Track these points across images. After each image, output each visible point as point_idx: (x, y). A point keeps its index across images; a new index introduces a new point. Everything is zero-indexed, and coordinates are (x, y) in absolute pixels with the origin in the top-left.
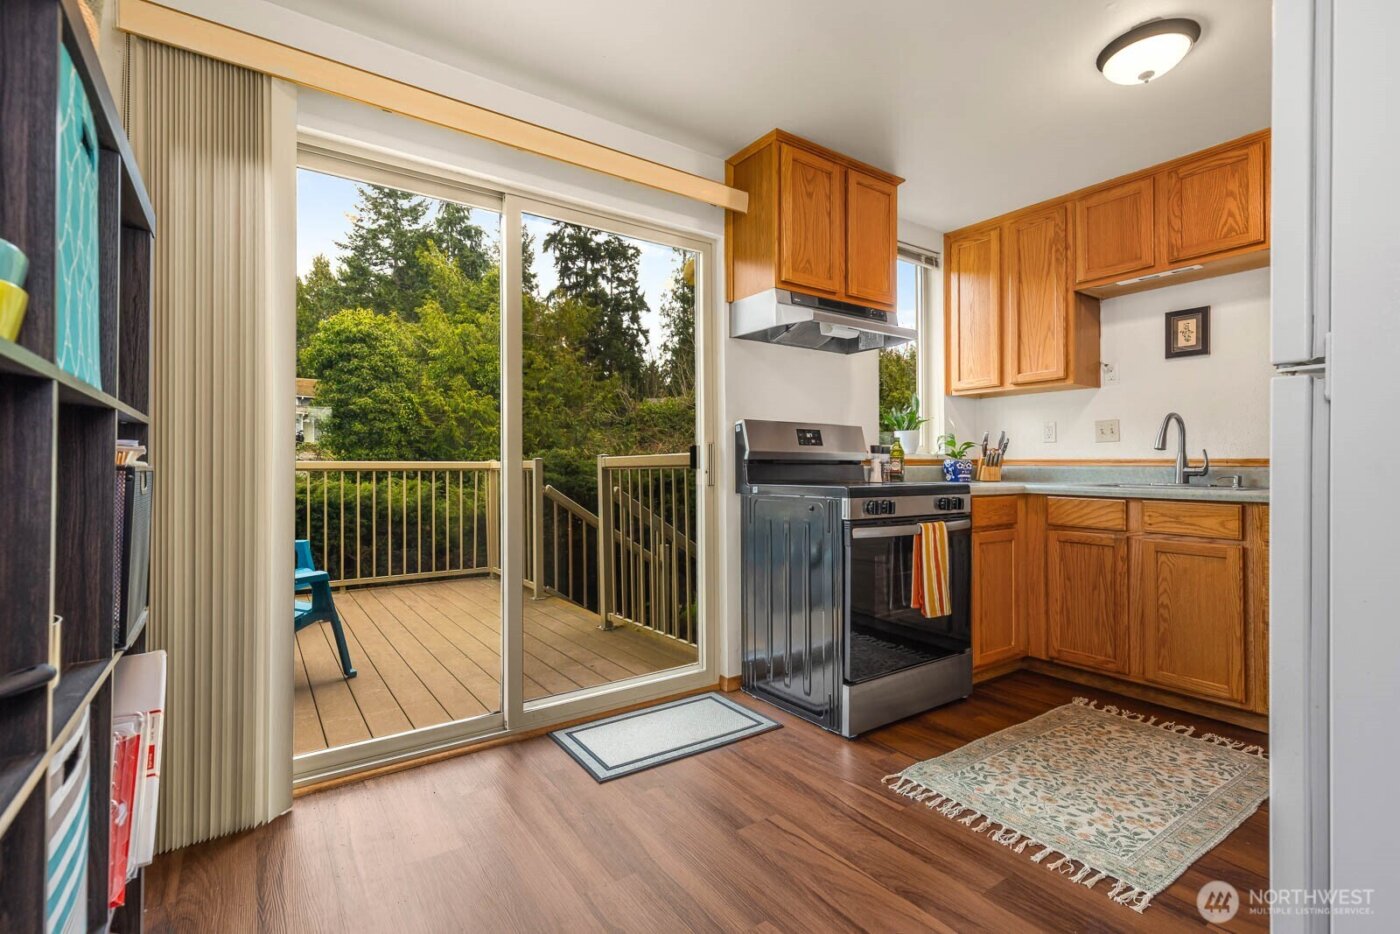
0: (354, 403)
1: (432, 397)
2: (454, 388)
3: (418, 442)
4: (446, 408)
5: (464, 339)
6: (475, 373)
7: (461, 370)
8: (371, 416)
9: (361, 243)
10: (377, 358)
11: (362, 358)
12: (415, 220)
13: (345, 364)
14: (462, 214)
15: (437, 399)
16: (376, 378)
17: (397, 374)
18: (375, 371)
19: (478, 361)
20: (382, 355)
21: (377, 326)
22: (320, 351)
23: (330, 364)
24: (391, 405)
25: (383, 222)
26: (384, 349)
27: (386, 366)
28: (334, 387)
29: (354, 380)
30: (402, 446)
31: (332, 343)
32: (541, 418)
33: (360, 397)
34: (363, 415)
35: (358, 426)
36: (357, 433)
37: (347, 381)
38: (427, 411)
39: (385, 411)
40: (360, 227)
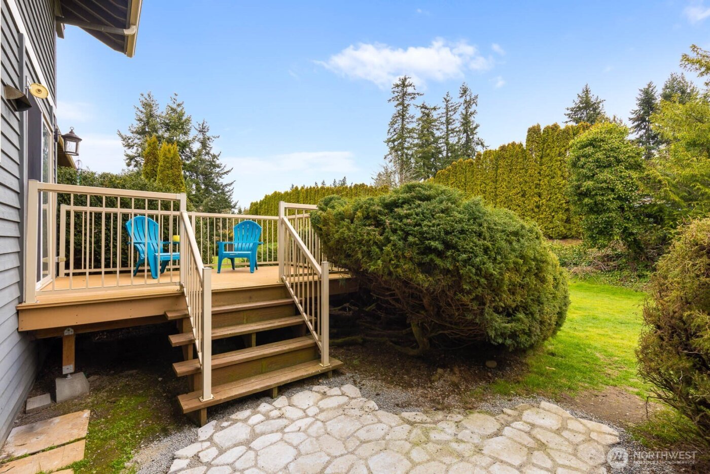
13: (579, 162)
23: (575, 165)
28: (574, 178)
31: (575, 152)
33: (588, 181)
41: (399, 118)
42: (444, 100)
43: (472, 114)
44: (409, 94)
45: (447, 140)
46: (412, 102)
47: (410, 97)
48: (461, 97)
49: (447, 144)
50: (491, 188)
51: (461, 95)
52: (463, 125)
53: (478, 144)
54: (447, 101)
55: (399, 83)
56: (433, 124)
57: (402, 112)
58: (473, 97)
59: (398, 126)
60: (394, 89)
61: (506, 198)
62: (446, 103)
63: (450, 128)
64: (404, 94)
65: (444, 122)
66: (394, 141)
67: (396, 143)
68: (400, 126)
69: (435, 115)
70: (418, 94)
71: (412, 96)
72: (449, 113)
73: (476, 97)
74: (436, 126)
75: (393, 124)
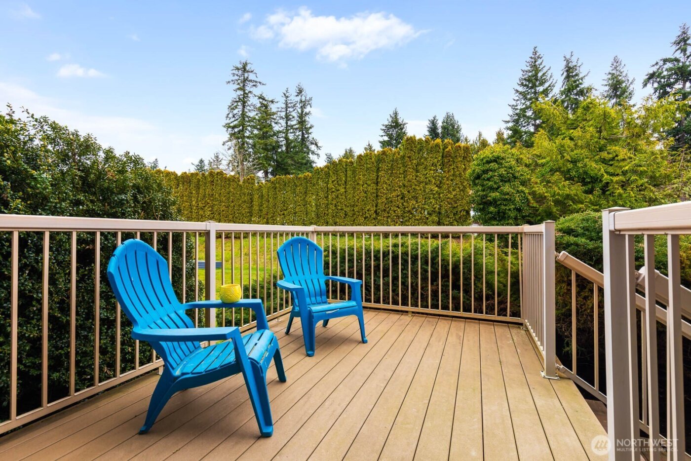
0: (490, 196)
1: (537, 189)
2: (552, 181)
3: (526, 216)
4: (546, 194)
5: (561, 150)
6: (569, 171)
7: (559, 170)
8: (499, 203)
9: (517, 117)
10: (502, 170)
11: (495, 171)
12: (547, 96)
13: (486, 175)
14: (578, 82)
15: (540, 189)
16: (502, 181)
17: (515, 178)
18: (502, 177)
19: (572, 162)
20: (506, 167)
21: (504, 152)
22: (474, 171)
23: (478, 177)
24: (511, 195)
25: (528, 103)
26: (507, 164)
27: (508, 174)
28: (480, 189)
29: (490, 183)
30: (518, 219)
31: (479, 165)
32: (624, 195)
33: (493, 193)
34: (494, 202)
35: (492, 209)
36: (491, 213)
37: (486, 185)
38: (534, 198)
39: (507, 199)
40: (516, 109)
41: (239, 104)
42: (284, 96)
43: (307, 114)
44: (251, 81)
45: (287, 135)
46: (254, 90)
47: (252, 84)
48: (297, 96)
49: (287, 139)
50: (373, 189)
51: (297, 94)
52: (299, 123)
53: (312, 143)
54: (287, 97)
55: (240, 66)
56: (272, 117)
57: (243, 98)
58: (308, 98)
59: (238, 111)
60: (234, 72)
61: (386, 199)
62: (285, 99)
63: (289, 124)
64: (245, 80)
65: (284, 117)
66: (233, 128)
67: (236, 130)
68: (241, 112)
69: (273, 108)
70: (260, 83)
71: (254, 84)
72: (288, 109)
73: (311, 99)
74: (275, 119)
75: (232, 108)
